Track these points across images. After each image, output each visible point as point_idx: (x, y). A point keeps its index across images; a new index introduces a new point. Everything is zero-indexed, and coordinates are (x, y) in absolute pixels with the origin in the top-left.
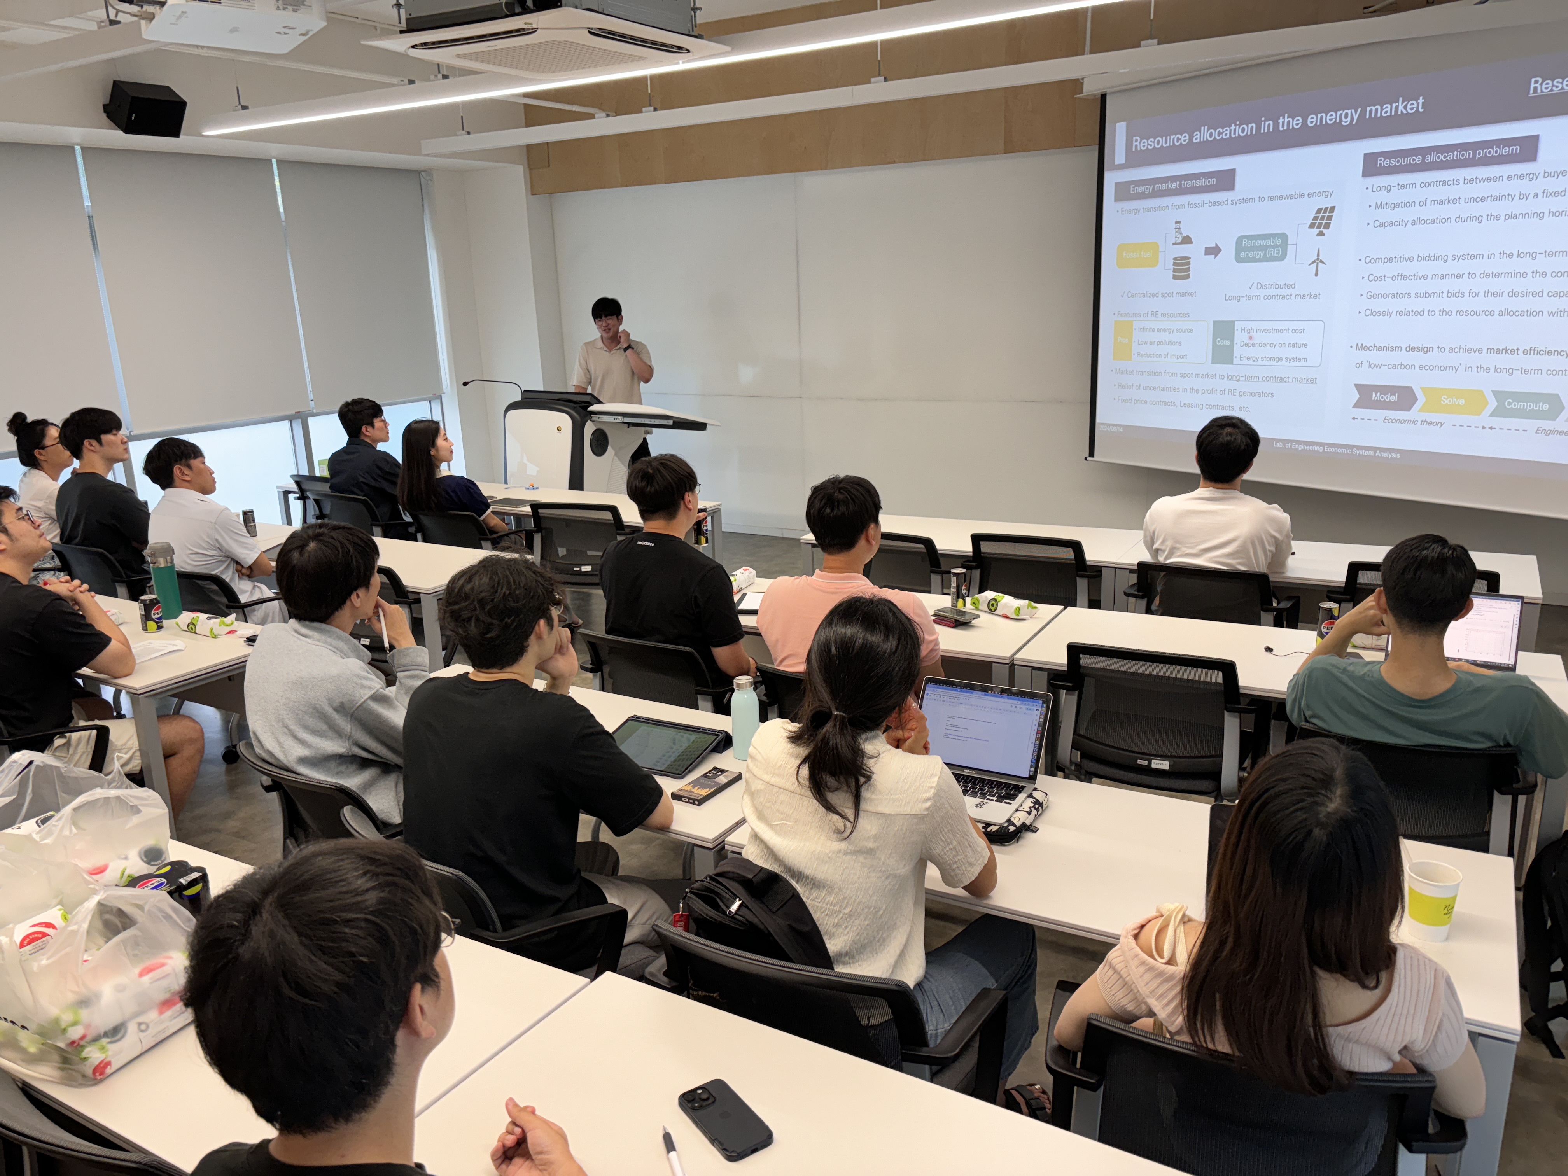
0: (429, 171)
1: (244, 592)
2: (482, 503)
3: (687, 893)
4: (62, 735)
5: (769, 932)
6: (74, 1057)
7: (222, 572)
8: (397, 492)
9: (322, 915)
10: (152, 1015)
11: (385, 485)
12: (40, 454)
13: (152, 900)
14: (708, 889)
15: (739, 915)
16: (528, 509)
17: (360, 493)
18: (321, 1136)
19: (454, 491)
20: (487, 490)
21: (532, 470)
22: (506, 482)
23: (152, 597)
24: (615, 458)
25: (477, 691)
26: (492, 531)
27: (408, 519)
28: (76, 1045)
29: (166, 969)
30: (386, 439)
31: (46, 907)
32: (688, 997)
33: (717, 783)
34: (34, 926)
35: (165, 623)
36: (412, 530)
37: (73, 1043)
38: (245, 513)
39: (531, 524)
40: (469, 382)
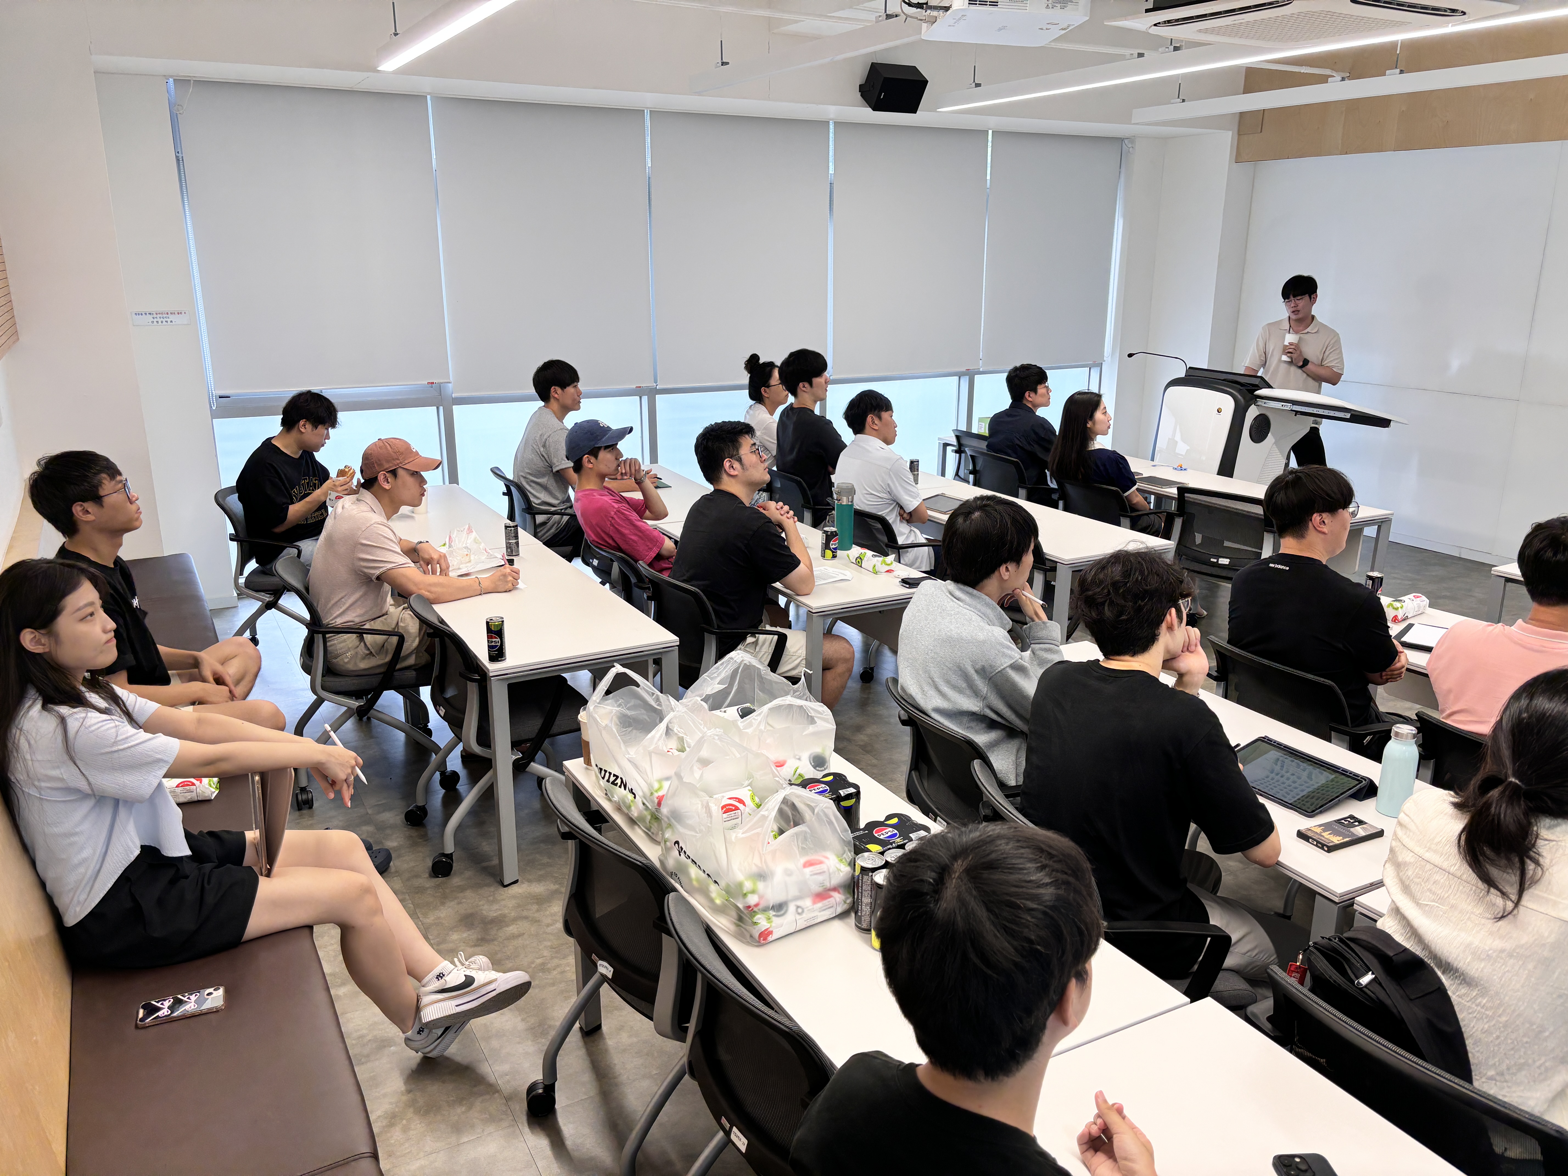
0: (1132, 139)
1: (902, 534)
2: (1127, 478)
3: (1310, 946)
4: (753, 635)
5: (1402, 1018)
6: (747, 919)
7: (888, 514)
8: (1049, 459)
9: (1008, 898)
10: (807, 903)
11: (1037, 449)
12: (765, 392)
13: (822, 805)
14: (1334, 950)
15: (1369, 990)
16: (1174, 491)
17: (1015, 456)
18: (970, 1084)
19: (1104, 465)
20: (1136, 465)
21: (1182, 448)
22: (1153, 460)
23: (834, 529)
24: (1274, 446)
25: (1108, 678)
26: (1134, 508)
27: (1053, 485)
28: (751, 910)
29: (823, 867)
30: (1047, 404)
31: (740, 785)
32: (1291, 1052)
33: (1353, 834)
34: (730, 798)
35: (839, 552)
36: (1055, 496)
37: (749, 907)
38: (912, 462)
39: (1173, 506)
40: (1134, 354)
